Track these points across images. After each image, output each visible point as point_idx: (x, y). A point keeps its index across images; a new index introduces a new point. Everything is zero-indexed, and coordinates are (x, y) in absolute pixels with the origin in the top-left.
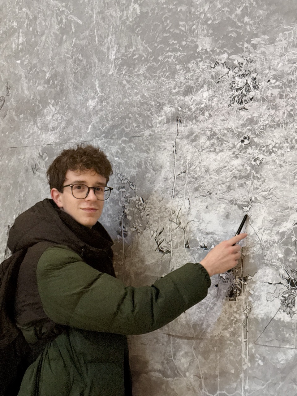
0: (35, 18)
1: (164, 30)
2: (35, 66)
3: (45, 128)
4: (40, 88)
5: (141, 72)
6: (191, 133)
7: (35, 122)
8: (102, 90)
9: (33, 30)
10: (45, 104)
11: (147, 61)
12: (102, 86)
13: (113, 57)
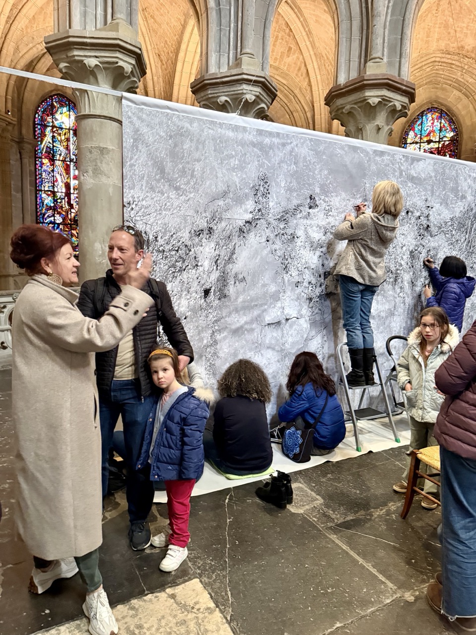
0: (245, 154)
1: (304, 180)
2: (244, 179)
3: (246, 211)
4: (247, 191)
5: (295, 195)
6: (311, 224)
7: (241, 207)
8: (277, 199)
9: (244, 160)
10: (248, 200)
11: (297, 191)
12: (277, 197)
13: (283, 186)
